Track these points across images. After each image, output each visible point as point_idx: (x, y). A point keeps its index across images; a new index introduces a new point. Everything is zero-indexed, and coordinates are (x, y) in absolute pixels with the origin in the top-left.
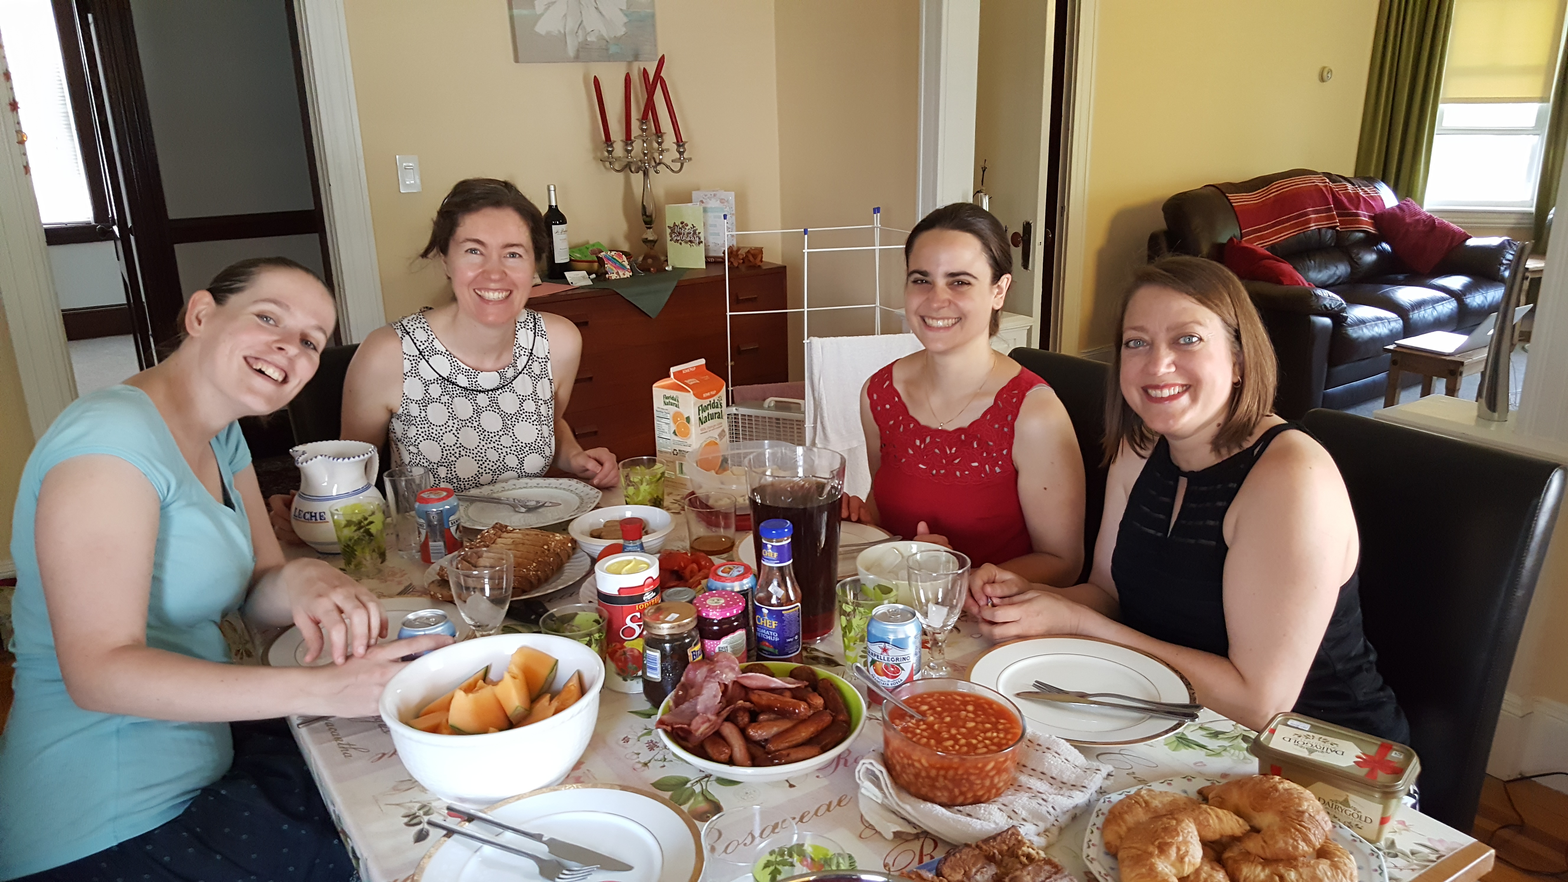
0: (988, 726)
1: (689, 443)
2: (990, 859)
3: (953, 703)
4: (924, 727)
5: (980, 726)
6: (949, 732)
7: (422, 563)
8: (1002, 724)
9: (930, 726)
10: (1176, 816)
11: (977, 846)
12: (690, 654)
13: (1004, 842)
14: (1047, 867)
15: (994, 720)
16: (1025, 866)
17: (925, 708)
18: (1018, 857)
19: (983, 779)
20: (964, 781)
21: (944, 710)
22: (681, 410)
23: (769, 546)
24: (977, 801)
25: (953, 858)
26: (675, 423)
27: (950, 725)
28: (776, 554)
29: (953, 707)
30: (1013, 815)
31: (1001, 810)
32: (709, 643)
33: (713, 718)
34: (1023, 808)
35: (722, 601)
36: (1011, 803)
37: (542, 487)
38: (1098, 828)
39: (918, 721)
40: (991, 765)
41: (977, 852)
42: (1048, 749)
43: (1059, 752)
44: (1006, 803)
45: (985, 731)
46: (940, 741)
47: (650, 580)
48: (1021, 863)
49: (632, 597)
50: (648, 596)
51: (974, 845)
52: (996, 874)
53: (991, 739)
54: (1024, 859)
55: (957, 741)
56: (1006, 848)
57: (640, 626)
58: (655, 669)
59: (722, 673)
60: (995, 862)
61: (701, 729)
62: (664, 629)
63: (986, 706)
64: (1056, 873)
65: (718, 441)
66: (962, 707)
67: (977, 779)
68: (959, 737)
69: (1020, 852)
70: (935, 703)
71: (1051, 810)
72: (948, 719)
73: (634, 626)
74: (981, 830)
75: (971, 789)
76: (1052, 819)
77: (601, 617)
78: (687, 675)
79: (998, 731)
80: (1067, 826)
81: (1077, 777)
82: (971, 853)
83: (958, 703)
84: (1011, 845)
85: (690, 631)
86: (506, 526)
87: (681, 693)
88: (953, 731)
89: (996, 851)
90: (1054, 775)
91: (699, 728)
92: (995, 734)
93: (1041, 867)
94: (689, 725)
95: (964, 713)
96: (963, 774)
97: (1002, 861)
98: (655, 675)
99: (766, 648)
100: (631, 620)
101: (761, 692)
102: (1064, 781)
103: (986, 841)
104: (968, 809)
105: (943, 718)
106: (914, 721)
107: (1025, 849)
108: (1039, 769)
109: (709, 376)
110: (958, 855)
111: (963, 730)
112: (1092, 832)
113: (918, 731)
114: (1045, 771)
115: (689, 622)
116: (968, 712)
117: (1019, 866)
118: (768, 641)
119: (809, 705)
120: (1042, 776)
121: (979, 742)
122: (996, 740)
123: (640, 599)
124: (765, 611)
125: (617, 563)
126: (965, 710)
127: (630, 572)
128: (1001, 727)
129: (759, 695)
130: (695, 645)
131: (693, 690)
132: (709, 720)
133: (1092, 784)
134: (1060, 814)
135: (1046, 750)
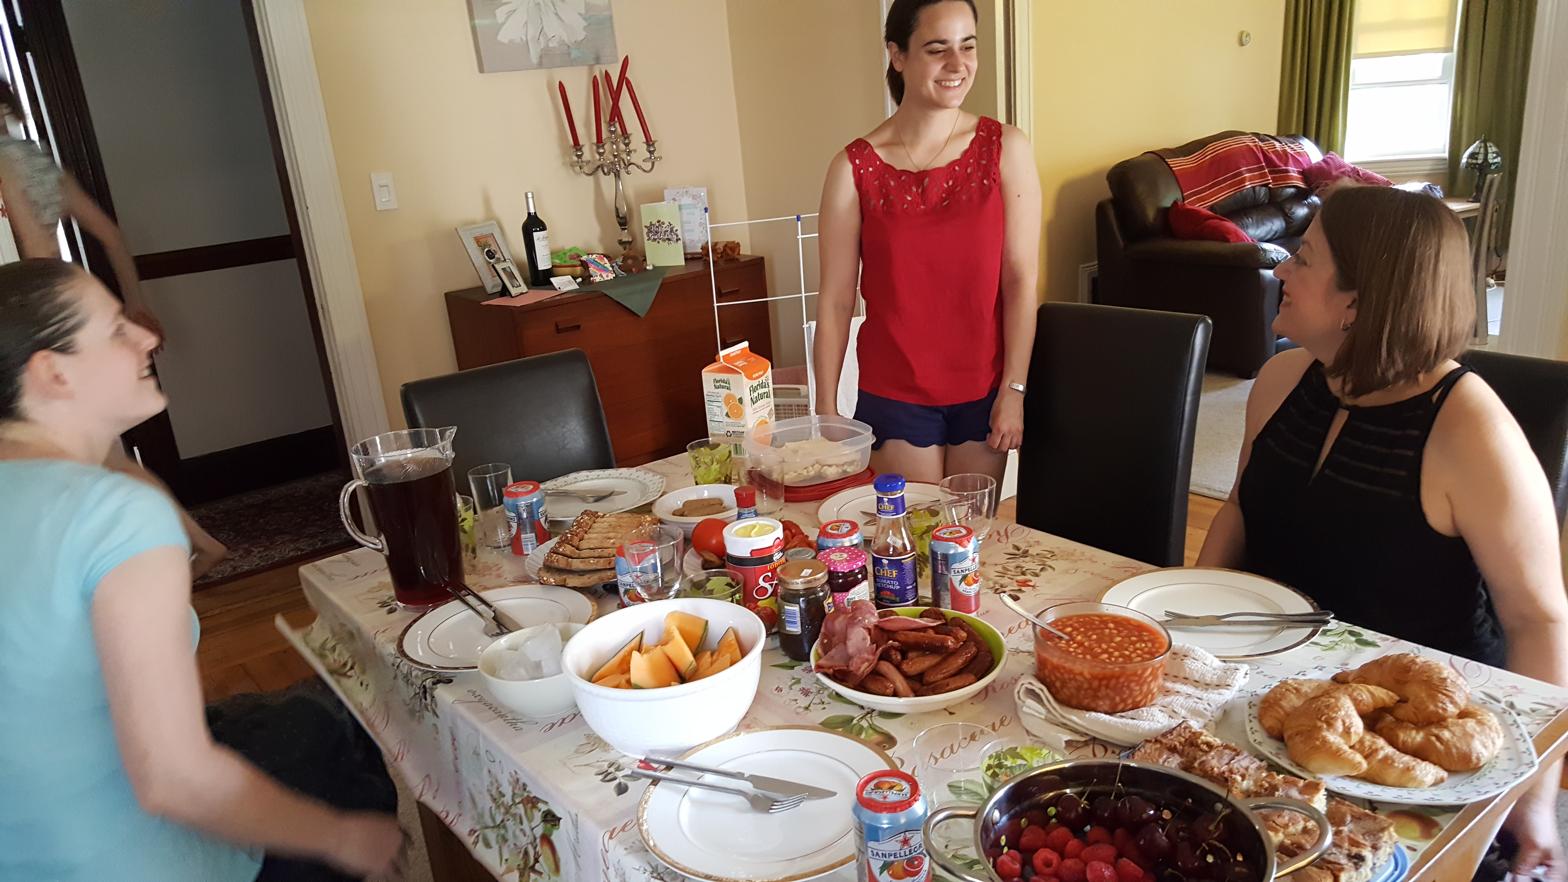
0: (1134, 639)
1: (742, 423)
2: (1173, 750)
3: (1093, 624)
4: (1075, 645)
5: (1127, 640)
6: (1100, 647)
7: (513, 555)
8: (1146, 636)
9: (1081, 644)
10: (1333, 695)
11: (1156, 741)
12: (826, 605)
13: (1180, 735)
14: (1227, 751)
15: (1136, 633)
16: (1206, 752)
17: (1069, 629)
18: (1198, 746)
19: (1142, 685)
20: (1125, 688)
21: (1087, 630)
22: (732, 392)
23: (886, 500)
24: (1136, 706)
25: (1139, 753)
26: (727, 405)
27: (1099, 641)
28: (892, 507)
29: (1094, 626)
30: (1173, 715)
31: (1162, 712)
32: (838, 595)
33: (871, 657)
34: (1182, 707)
35: (845, 555)
36: (1170, 704)
37: (602, 478)
38: (1254, 717)
39: (1068, 641)
40: (1149, 671)
41: (1158, 746)
42: (1185, 656)
43: (1196, 657)
44: (1165, 705)
45: (1134, 643)
46: (1095, 656)
47: (778, 540)
48: (1202, 750)
49: (761, 558)
50: (777, 557)
51: (1153, 740)
52: (1181, 762)
53: (1141, 649)
54: (1205, 747)
55: (1111, 655)
56: (1183, 740)
57: (771, 585)
58: (795, 623)
59: (864, 619)
60: (1178, 752)
61: (862, 669)
62: (798, 584)
63: (1125, 623)
64: (1238, 755)
65: (768, 420)
66: (1103, 626)
67: (1136, 685)
68: (1111, 650)
69: (1200, 742)
70: (1076, 625)
71: (1208, 707)
72: (1095, 637)
73: (767, 585)
74: (1150, 730)
75: (1130, 695)
76: (1209, 714)
77: (733, 580)
78: (826, 625)
79: (1144, 642)
80: (1220, 721)
81: (1218, 678)
82: (1154, 748)
83: (1097, 623)
84: (1187, 737)
85: (823, 586)
86: (597, 513)
87: (826, 641)
88: (1104, 646)
89: (1176, 743)
90: (1197, 679)
91: (860, 668)
92: (1143, 645)
93: (1222, 752)
94: (848, 667)
95: (1107, 631)
96: (1123, 683)
97: (1183, 750)
98: (795, 629)
99: (887, 597)
100: (764, 580)
101: (905, 632)
102: (1208, 682)
103: (1164, 735)
104: (1130, 713)
105: (1090, 637)
106: (1063, 642)
107: (1203, 737)
108: (1182, 675)
109: (754, 357)
110: (1143, 750)
111: (1113, 644)
112: (1251, 721)
113: (1072, 650)
114: (1187, 676)
115: (822, 577)
116: (1110, 629)
117: (1201, 753)
118: (889, 589)
119: (956, 638)
120: (1185, 681)
121: (1132, 653)
122: (1146, 650)
123: (770, 559)
124: (885, 562)
125: (742, 528)
126: (1107, 628)
127: (759, 534)
128: (1146, 638)
129: (905, 635)
130: (829, 597)
131: (836, 638)
132: (868, 660)
133: (1235, 682)
134: (1215, 710)
135: (1184, 658)
